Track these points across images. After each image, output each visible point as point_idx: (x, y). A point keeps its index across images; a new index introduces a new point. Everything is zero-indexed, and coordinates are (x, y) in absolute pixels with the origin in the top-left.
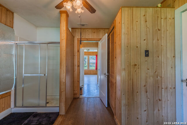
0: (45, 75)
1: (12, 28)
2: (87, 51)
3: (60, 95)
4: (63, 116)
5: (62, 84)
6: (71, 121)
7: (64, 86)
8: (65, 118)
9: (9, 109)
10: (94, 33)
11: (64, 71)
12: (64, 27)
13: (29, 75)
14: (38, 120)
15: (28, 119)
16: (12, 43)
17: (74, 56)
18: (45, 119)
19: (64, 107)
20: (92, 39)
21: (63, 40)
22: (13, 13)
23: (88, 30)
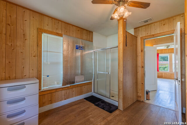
0: (109, 73)
1: (92, 42)
2: (166, 48)
3: (119, 92)
4: (121, 111)
5: (120, 82)
6: (125, 118)
7: (122, 85)
8: (121, 114)
9: (91, 92)
10: (164, 25)
11: (121, 71)
12: (121, 31)
13: (102, 72)
14: (103, 106)
15: (98, 102)
16: (92, 51)
17: (137, 56)
18: (107, 107)
19: (122, 104)
20: (160, 33)
21: (120, 44)
22: (92, 32)
23: (154, 24)
